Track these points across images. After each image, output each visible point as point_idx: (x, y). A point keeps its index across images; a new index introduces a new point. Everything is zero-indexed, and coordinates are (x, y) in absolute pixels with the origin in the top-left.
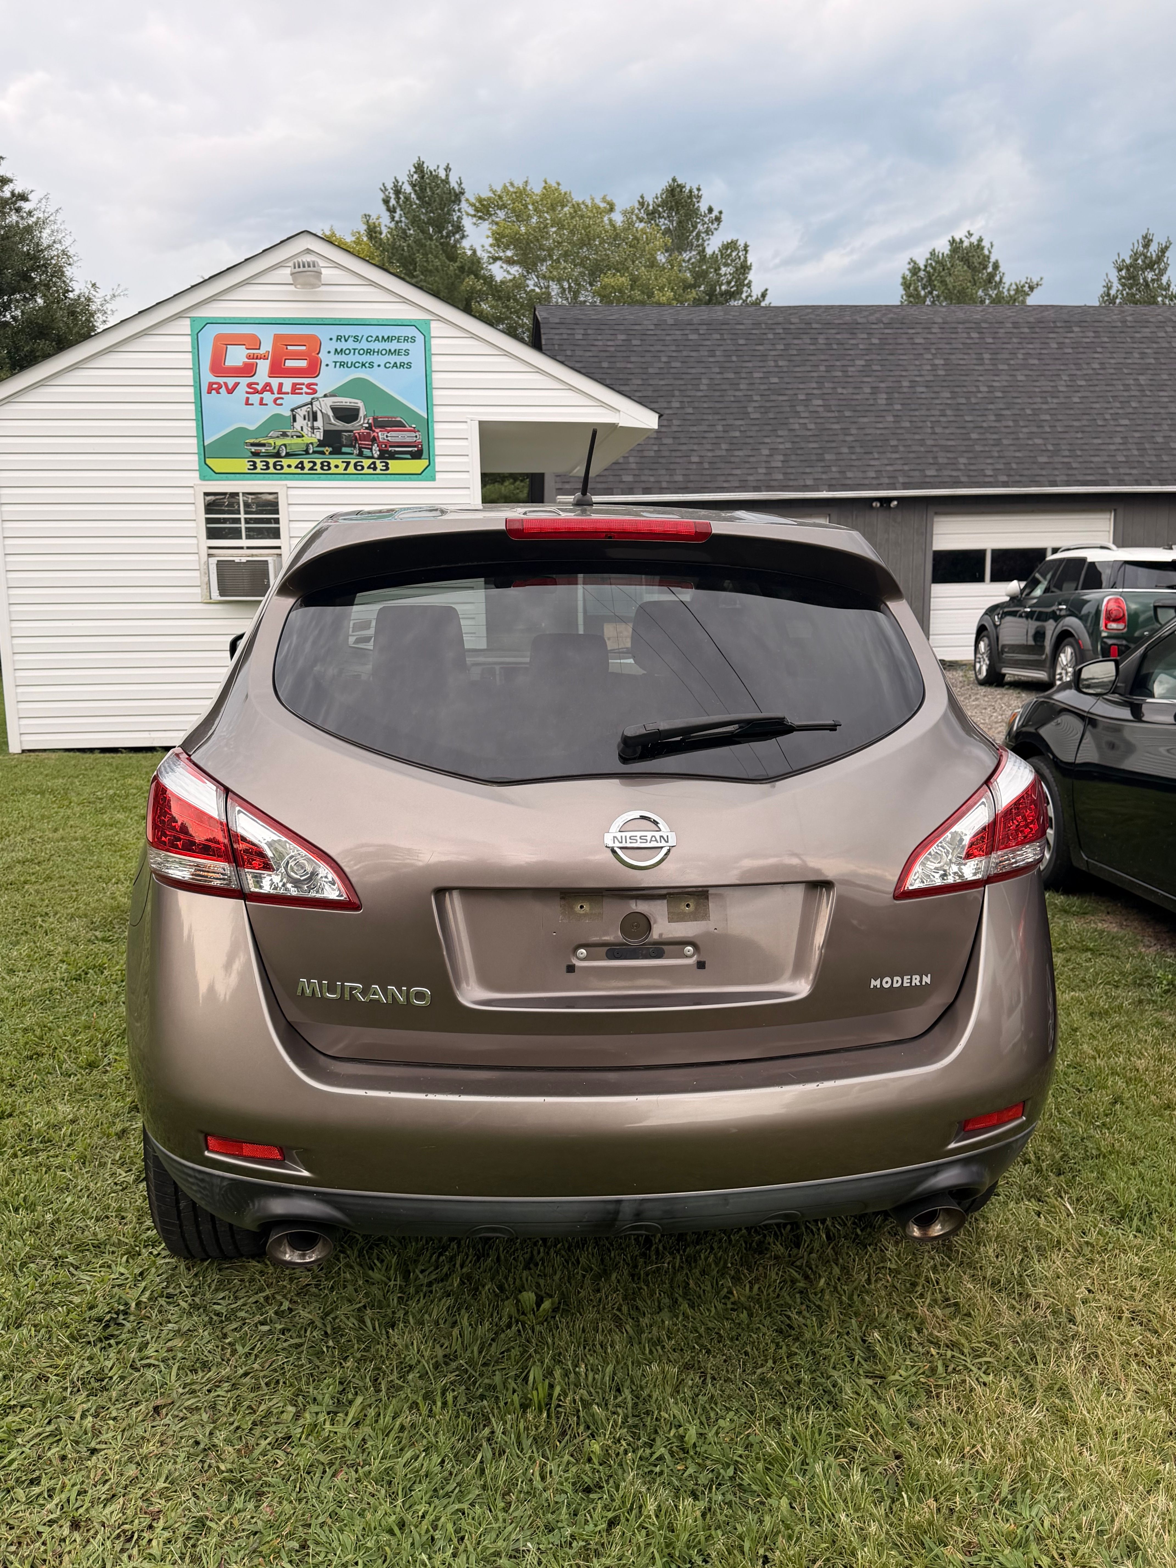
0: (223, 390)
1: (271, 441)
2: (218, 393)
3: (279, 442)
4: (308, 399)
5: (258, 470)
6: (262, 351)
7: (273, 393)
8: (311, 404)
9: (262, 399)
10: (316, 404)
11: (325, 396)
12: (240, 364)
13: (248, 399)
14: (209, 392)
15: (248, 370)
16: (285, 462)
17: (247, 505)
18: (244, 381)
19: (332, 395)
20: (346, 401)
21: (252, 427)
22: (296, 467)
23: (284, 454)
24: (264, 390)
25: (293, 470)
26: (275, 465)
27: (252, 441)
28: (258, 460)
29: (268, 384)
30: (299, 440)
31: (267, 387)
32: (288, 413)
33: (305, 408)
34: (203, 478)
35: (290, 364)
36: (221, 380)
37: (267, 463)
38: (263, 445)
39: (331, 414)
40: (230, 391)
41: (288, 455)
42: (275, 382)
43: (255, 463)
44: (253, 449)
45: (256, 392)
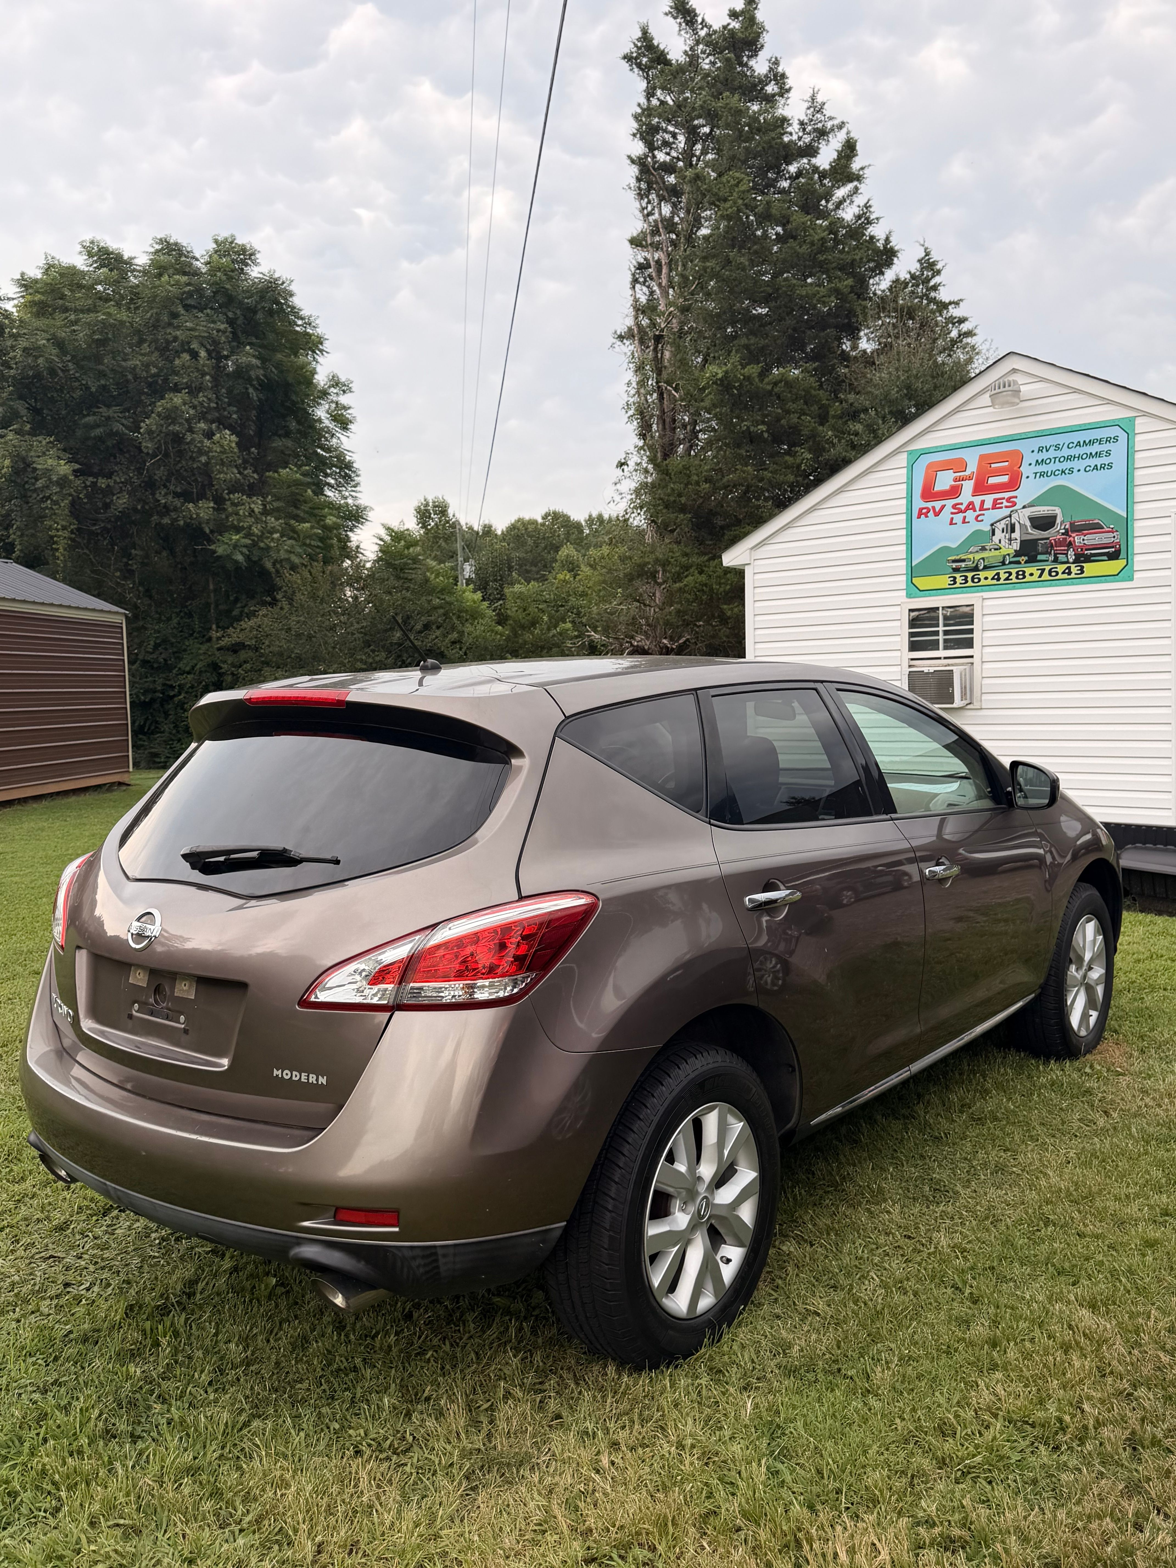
0: (931, 514)
1: (971, 556)
2: (927, 517)
3: (978, 556)
4: (1007, 512)
5: (958, 585)
6: (968, 473)
7: (975, 511)
8: (1010, 516)
9: (965, 518)
10: (1014, 516)
11: (1024, 507)
12: (947, 487)
13: (952, 519)
14: (919, 517)
15: (954, 492)
16: (982, 575)
17: (946, 618)
18: (949, 503)
19: (1031, 505)
20: (1043, 510)
21: (954, 545)
22: (993, 579)
23: (981, 568)
24: (967, 509)
25: (989, 582)
26: (973, 578)
27: (953, 558)
28: (957, 575)
29: (971, 503)
30: (997, 553)
31: (971, 506)
32: (988, 528)
33: (1003, 522)
34: (909, 596)
35: (992, 481)
36: (929, 505)
37: (966, 577)
38: (964, 561)
39: (1028, 524)
40: (937, 514)
41: (986, 568)
42: (977, 501)
43: (955, 578)
44: (954, 565)
45: (960, 511)
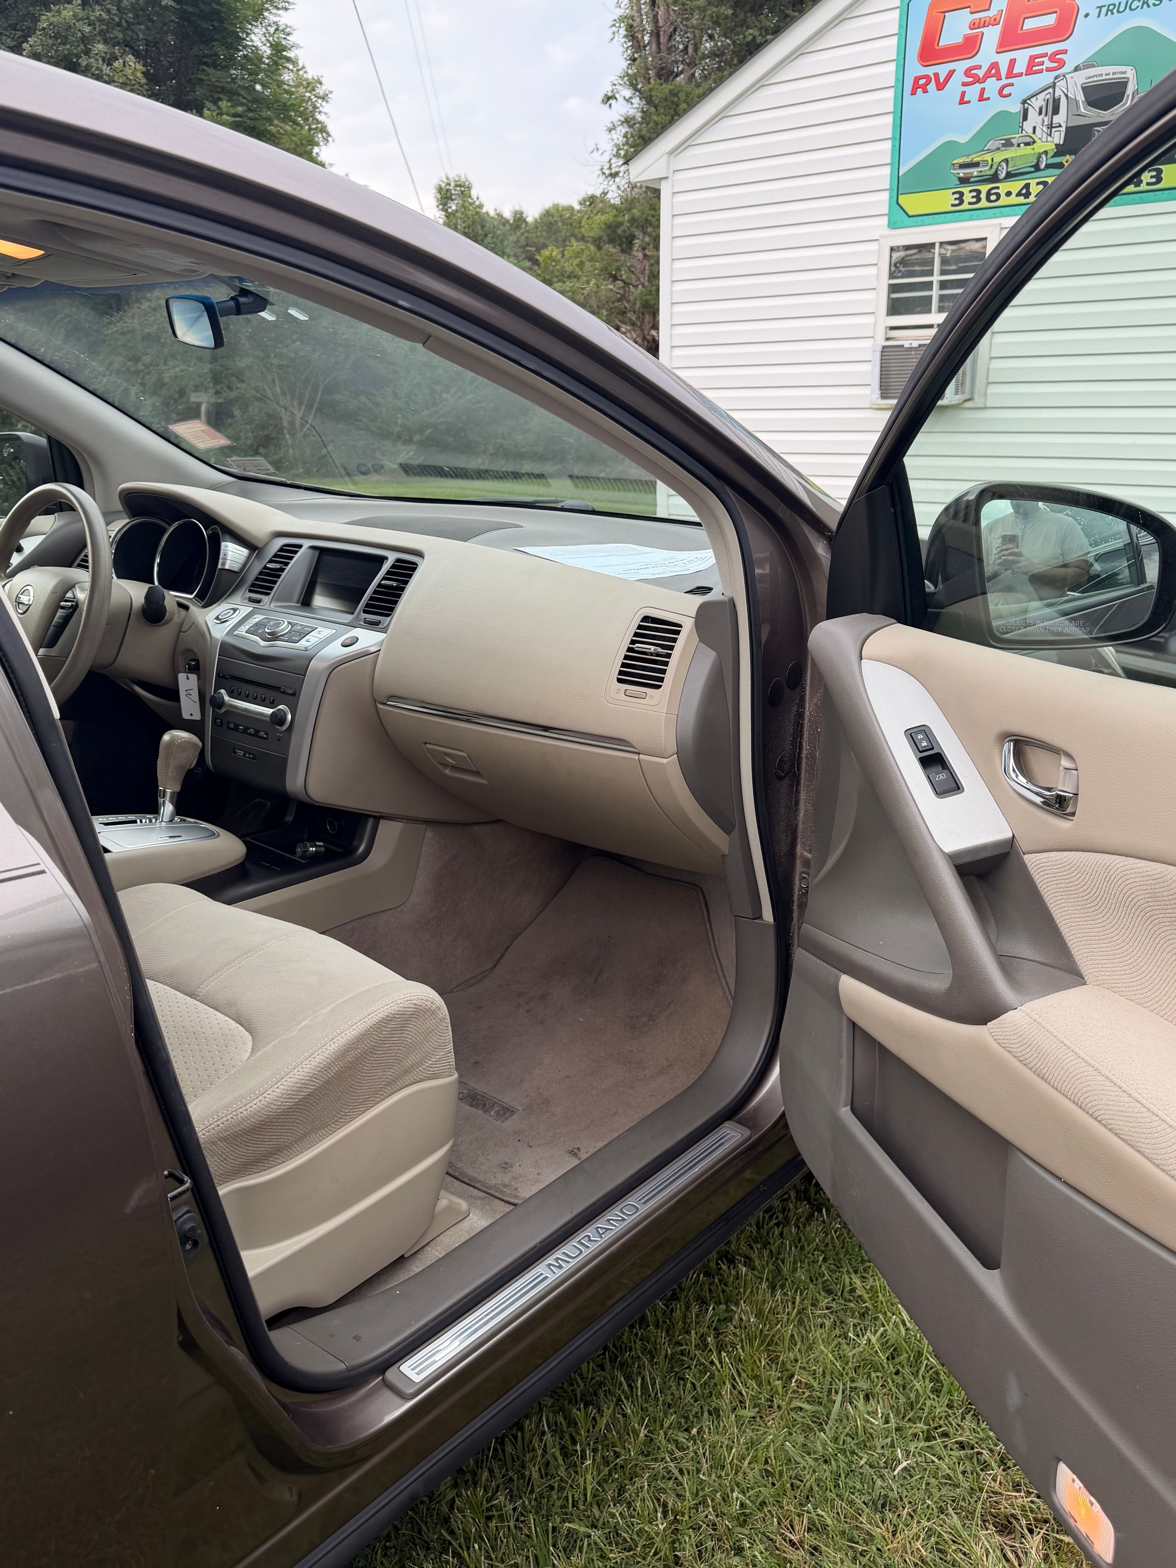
0: (932, 87)
1: (988, 157)
2: (925, 91)
3: (999, 157)
4: (1048, 78)
5: (965, 206)
6: (992, 13)
7: (999, 79)
8: (1053, 86)
9: (983, 90)
10: (1061, 84)
11: (1077, 69)
12: (959, 40)
13: (963, 93)
14: (913, 93)
15: (970, 46)
16: (1003, 188)
17: (944, 261)
18: (960, 66)
19: (1088, 65)
20: (1106, 73)
21: (963, 139)
22: (1019, 194)
23: (1002, 175)
24: (988, 75)
25: (1013, 200)
26: (989, 194)
27: (961, 161)
28: (966, 190)
29: (995, 65)
30: (1028, 150)
31: (994, 70)
32: (1016, 108)
33: (1041, 96)
34: (892, 225)
35: (1030, 24)
36: (930, 71)
37: (979, 192)
38: (976, 165)
39: (1081, 98)
40: (940, 87)
41: (1009, 176)
42: (1003, 60)
43: (961, 194)
44: (962, 173)
45: (978, 80)
